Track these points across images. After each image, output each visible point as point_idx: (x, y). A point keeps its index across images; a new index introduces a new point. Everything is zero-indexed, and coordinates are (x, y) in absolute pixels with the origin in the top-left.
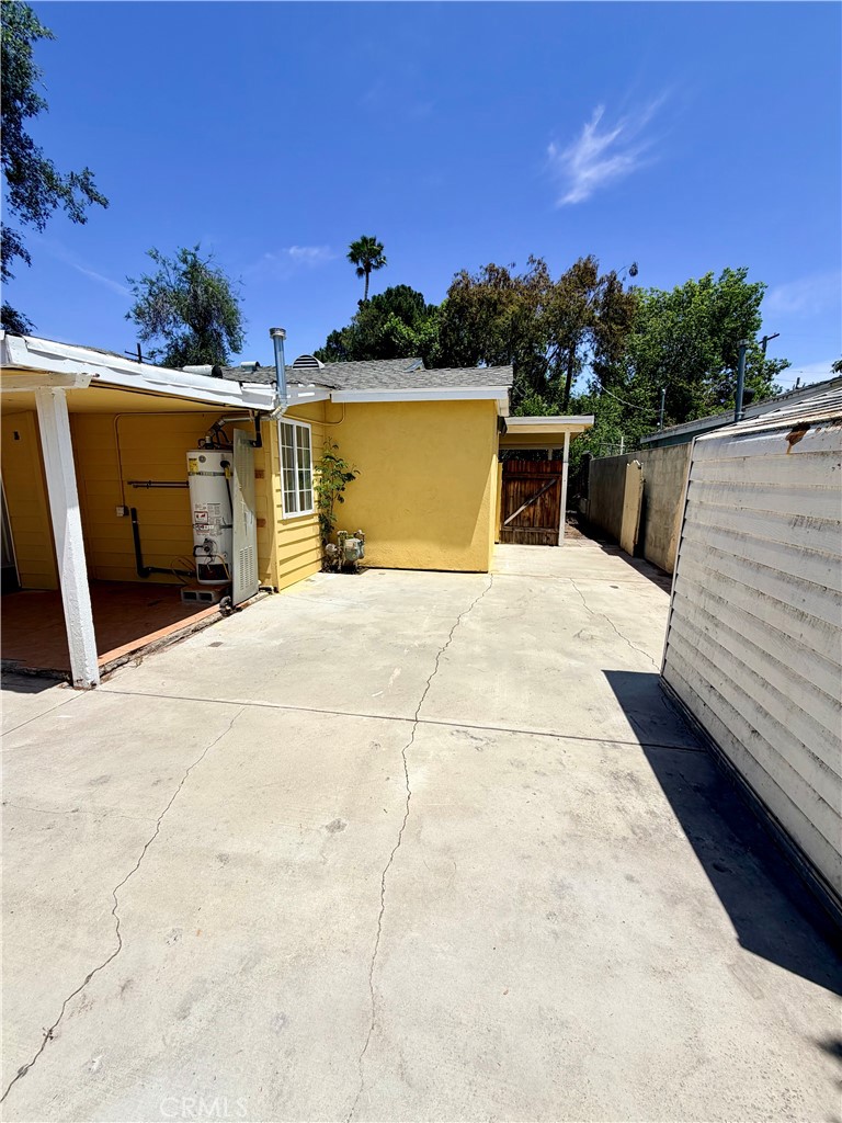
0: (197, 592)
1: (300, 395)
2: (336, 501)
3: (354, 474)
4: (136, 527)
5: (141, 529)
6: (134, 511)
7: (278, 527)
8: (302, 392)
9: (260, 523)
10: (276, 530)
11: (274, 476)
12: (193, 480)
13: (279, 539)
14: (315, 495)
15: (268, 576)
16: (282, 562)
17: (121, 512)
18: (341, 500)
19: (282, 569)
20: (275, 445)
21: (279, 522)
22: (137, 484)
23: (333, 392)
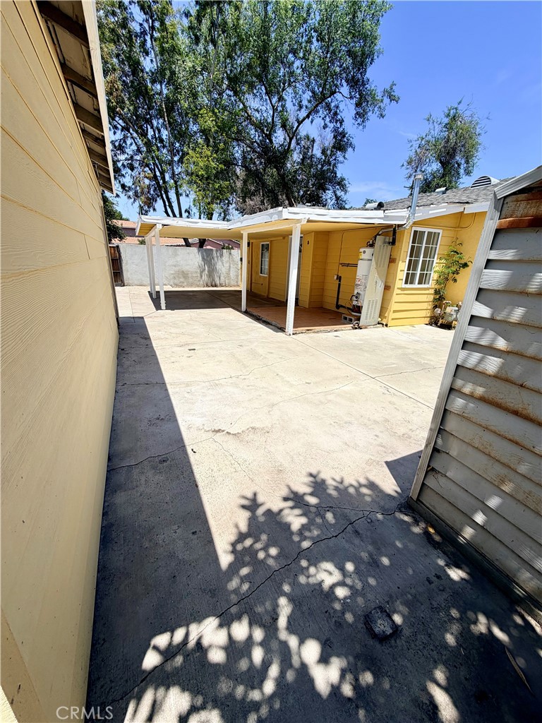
0: (348, 317)
1: (430, 212)
2: (451, 282)
3: (469, 264)
4: (339, 285)
5: (341, 286)
6: (340, 277)
7: (396, 291)
8: (431, 210)
9: (387, 288)
10: (395, 293)
11: (400, 262)
12: (360, 262)
13: (395, 298)
14: (434, 276)
15: (385, 317)
16: (394, 312)
17: (336, 277)
18: (455, 281)
19: (392, 315)
20: (406, 244)
21: (398, 288)
22: (343, 265)
23: (467, 206)
